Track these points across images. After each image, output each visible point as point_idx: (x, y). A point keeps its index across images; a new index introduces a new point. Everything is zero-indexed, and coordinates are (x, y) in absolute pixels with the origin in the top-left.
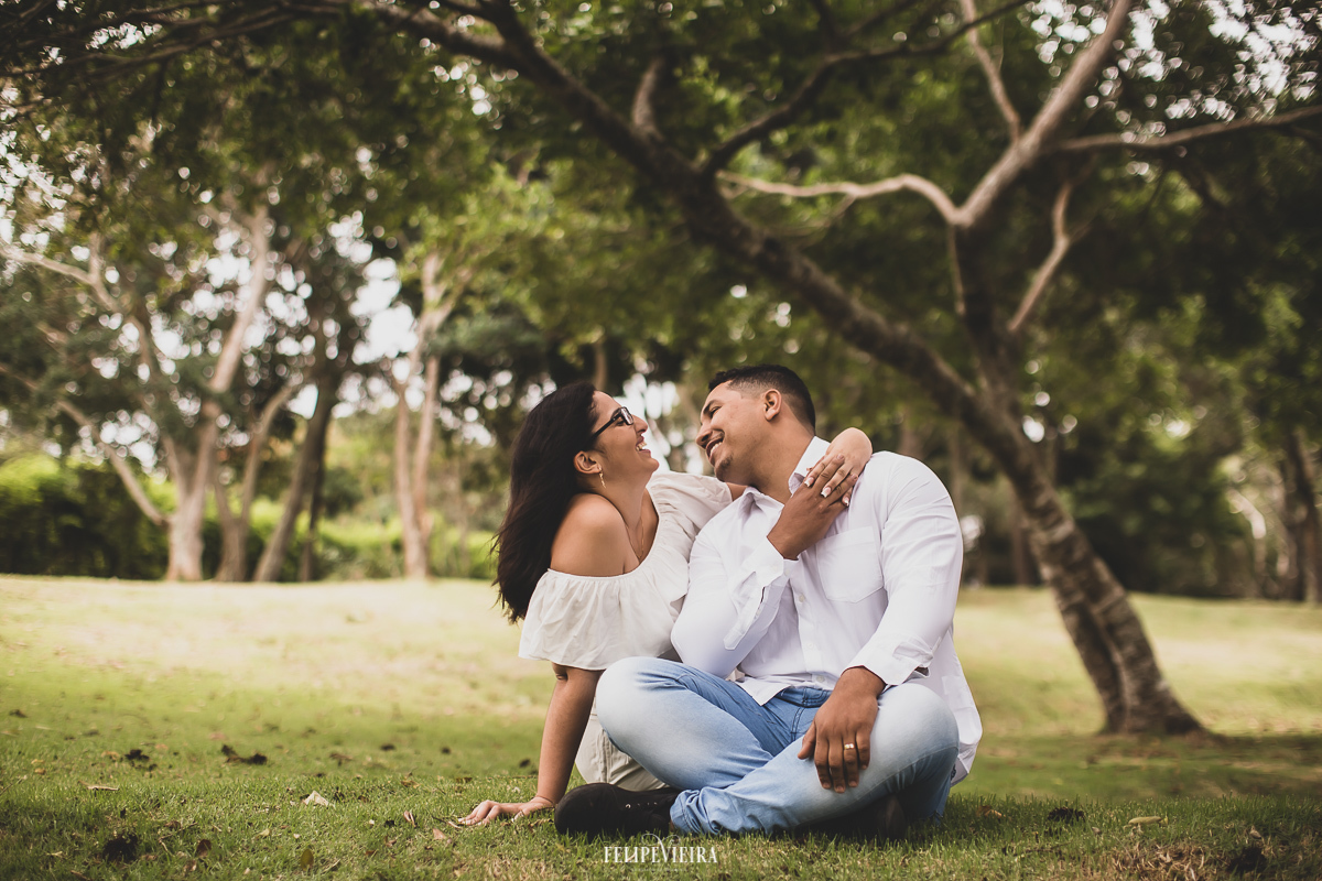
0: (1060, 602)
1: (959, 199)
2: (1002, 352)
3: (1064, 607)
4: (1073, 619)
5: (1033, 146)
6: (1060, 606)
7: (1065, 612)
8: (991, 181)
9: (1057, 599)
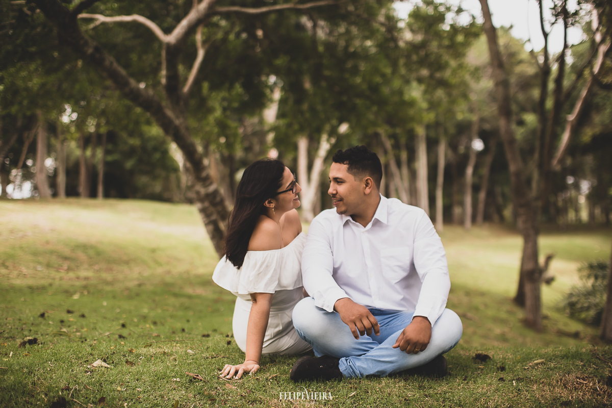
0: (205, 219)
1: (168, 31)
2: (182, 103)
3: (206, 222)
4: (211, 227)
5: (205, 9)
6: (204, 222)
7: (207, 225)
8: (184, 23)
9: (203, 218)
